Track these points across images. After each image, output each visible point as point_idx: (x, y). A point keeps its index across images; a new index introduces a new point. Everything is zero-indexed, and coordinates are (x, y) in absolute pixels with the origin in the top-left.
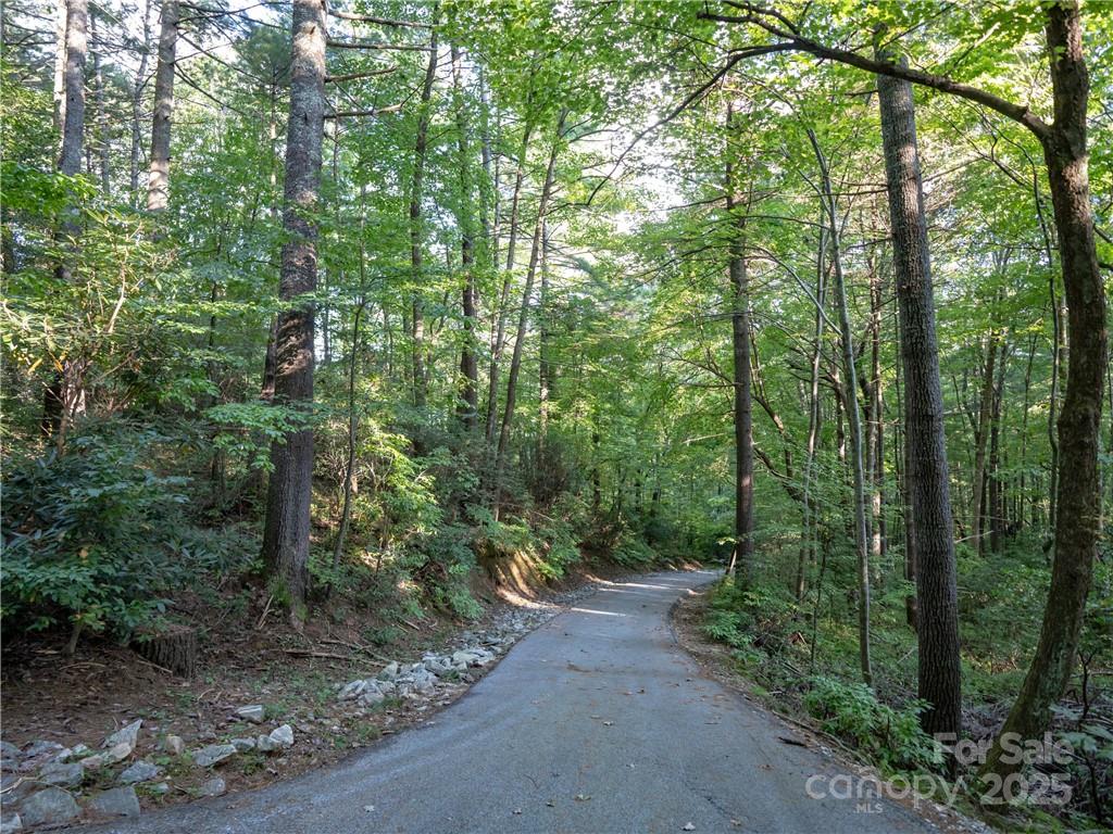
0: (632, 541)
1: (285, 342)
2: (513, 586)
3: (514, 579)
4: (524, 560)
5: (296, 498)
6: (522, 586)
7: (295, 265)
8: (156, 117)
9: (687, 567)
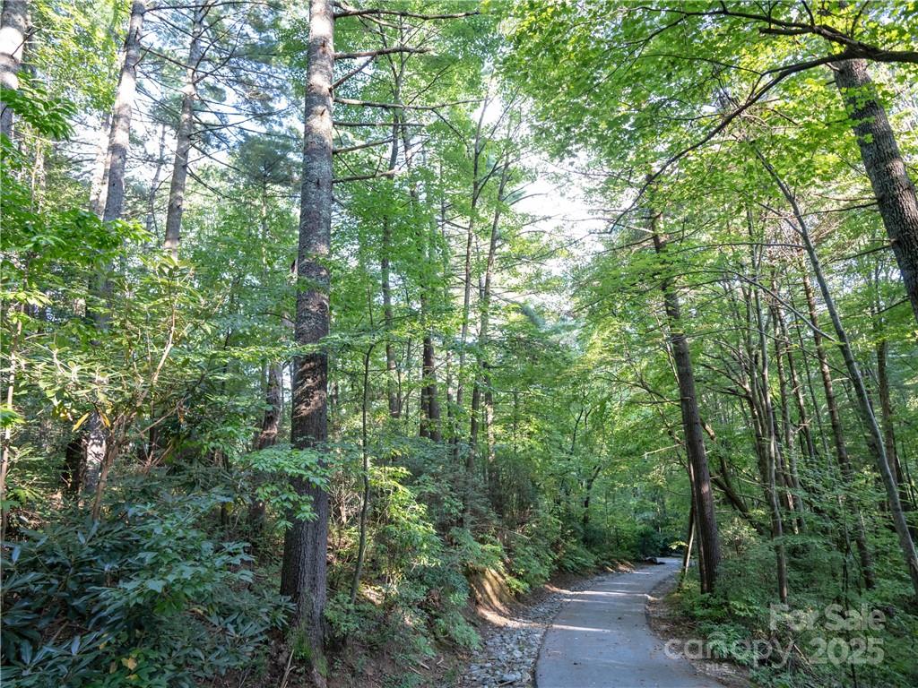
0: (574, 548)
1: (302, 384)
2: (488, 604)
3: (489, 596)
4: (494, 577)
5: (314, 541)
6: (497, 603)
7: (310, 312)
8: (171, 207)
9: (621, 568)
